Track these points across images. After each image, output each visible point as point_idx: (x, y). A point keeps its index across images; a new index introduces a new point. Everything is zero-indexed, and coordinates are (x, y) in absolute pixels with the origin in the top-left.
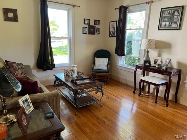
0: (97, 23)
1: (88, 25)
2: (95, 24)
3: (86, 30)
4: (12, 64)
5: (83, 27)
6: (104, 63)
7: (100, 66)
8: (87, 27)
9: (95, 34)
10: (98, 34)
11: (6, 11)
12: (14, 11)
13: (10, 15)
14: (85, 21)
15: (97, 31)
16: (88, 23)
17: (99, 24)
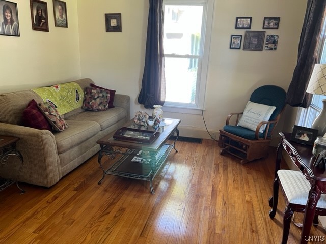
0: (272, 24)
1: (245, 30)
2: (264, 28)
3: (239, 42)
4: (92, 89)
5: (232, 35)
6: (260, 115)
7: (249, 121)
8: (241, 36)
9: (261, 50)
10: (271, 49)
11: (108, 17)
12: (118, 16)
13: (113, 23)
14: (239, 23)
15: (269, 43)
16: (246, 26)
17: (276, 27)
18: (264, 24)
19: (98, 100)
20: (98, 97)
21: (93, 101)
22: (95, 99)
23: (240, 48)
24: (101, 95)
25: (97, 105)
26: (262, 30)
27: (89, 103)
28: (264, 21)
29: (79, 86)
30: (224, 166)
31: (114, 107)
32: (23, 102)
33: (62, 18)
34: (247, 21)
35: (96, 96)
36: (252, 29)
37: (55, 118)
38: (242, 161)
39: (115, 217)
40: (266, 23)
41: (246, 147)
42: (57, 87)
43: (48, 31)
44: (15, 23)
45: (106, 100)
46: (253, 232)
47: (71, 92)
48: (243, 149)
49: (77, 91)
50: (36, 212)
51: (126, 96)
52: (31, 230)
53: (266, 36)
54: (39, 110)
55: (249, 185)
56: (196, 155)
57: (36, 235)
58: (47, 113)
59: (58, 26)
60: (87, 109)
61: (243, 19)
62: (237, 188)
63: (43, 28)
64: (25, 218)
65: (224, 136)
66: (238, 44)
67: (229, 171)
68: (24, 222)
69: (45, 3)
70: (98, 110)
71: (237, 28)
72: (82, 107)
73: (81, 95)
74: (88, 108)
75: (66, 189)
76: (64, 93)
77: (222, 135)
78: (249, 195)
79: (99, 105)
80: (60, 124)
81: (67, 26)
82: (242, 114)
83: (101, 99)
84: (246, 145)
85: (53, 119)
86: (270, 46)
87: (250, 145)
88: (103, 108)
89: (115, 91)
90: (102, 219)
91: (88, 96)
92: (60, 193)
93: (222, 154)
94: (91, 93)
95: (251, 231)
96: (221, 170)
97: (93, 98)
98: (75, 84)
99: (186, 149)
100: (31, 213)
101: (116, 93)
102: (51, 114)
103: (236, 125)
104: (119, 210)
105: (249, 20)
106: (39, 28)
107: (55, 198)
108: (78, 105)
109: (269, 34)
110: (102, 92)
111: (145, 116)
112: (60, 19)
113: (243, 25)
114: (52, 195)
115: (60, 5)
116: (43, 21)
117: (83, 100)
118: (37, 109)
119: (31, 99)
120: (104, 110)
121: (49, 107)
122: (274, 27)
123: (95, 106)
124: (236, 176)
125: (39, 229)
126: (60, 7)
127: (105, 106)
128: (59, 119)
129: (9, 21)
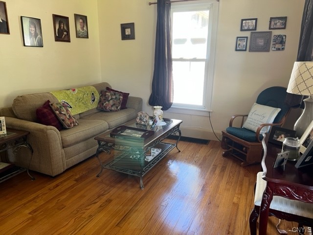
0: (278, 24)
1: (251, 31)
2: (270, 28)
3: (245, 43)
4: (106, 92)
5: (238, 38)
6: (264, 117)
7: (253, 123)
8: (247, 37)
9: (268, 51)
10: (279, 49)
11: (124, 27)
12: (131, 26)
13: (127, 32)
14: (244, 25)
15: (276, 44)
16: (251, 28)
17: (283, 27)
18: (270, 24)
19: (111, 101)
20: (112, 99)
21: (107, 102)
22: (109, 101)
23: (245, 50)
24: (114, 97)
25: (110, 106)
26: (268, 30)
27: (103, 104)
28: (270, 22)
29: (95, 90)
30: (223, 167)
31: (127, 108)
32: (39, 103)
33: (83, 30)
34: (252, 22)
35: (110, 98)
36: (258, 30)
37: (64, 117)
38: (242, 163)
39: (101, 206)
40: (273, 23)
41: (246, 149)
42: (74, 90)
43: (70, 42)
44: (39, 36)
45: (118, 101)
46: (229, 233)
47: (87, 94)
48: (243, 151)
49: (93, 94)
50: (37, 197)
51: (138, 98)
52: (28, 211)
53: (272, 36)
54: (51, 109)
55: (241, 188)
56: (198, 155)
57: (30, 215)
58: (57, 112)
59: (79, 37)
60: (102, 110)
61: (248, 21)
62: (228, 190)
63: (65, 39)
64: (27, 201)
65: (227, 138)
66: (244, 45)
67: (226, 173)
68: (25, 204)
69: (67, 18)
70: (111, 111)
71: (242, 30)
72: (97, 108)
73: (96, 98)
74: (102, 108)
75: (68, 179)
76: (81, 95)
77: (225, 137)
78: (238, 198)
79: (112, 106)
80: (68, 122)
81: (87, 37)
82: (247, 116)
83: (114, 101)
84: (246, 148)
85: (62, 117)
86: (277, 46)
87: (250, 147)
88: (116, 109)
89: (129, 94)
90: (89, 207)
91: (103, 99)
92: (61, 183)
93: (224, 156)
94: (105, 96)
95: (227, 232)
96: (218, 171)
97: (107, 99)
98: (92, 88)
99: (189, 149)
100: (32, 197)
101: (129, 95)
102: (61, 113)
103: (242, 127)
104: (106, 201)
105: (254, 21)
106: (61, 39)
107: (57, 186)
108: (93, 106)
109: (276, 35)
110: (115, 94)
111: (146, 117)
112: (81, 31)
113: (249, 27)
114: (54, 184)
115: (81, 19)
116: (65, 33)
117: (98, 101)
118: (49, 108)
119: (47, 100)
120: (116, 111)
121: (60, 107)
122: (281, 27)
123: (108, 107)
124: (232, 177)
125: (35, 211)
126: (81, 21)
127: (117, 108)
128: (68, 117)
129: (33, 34)
